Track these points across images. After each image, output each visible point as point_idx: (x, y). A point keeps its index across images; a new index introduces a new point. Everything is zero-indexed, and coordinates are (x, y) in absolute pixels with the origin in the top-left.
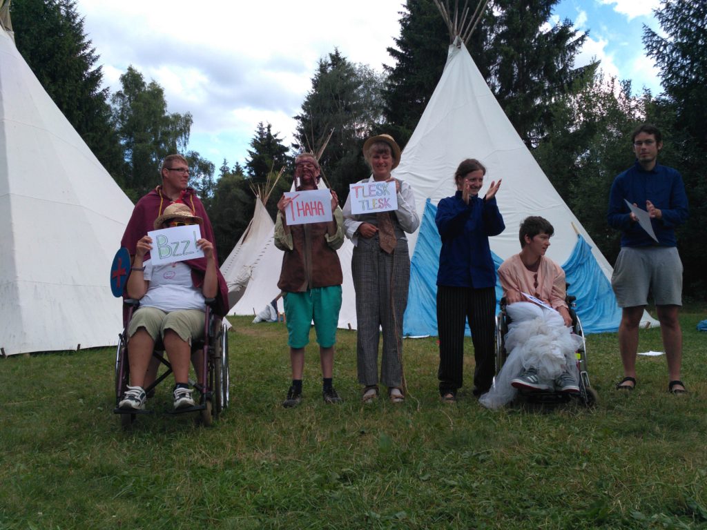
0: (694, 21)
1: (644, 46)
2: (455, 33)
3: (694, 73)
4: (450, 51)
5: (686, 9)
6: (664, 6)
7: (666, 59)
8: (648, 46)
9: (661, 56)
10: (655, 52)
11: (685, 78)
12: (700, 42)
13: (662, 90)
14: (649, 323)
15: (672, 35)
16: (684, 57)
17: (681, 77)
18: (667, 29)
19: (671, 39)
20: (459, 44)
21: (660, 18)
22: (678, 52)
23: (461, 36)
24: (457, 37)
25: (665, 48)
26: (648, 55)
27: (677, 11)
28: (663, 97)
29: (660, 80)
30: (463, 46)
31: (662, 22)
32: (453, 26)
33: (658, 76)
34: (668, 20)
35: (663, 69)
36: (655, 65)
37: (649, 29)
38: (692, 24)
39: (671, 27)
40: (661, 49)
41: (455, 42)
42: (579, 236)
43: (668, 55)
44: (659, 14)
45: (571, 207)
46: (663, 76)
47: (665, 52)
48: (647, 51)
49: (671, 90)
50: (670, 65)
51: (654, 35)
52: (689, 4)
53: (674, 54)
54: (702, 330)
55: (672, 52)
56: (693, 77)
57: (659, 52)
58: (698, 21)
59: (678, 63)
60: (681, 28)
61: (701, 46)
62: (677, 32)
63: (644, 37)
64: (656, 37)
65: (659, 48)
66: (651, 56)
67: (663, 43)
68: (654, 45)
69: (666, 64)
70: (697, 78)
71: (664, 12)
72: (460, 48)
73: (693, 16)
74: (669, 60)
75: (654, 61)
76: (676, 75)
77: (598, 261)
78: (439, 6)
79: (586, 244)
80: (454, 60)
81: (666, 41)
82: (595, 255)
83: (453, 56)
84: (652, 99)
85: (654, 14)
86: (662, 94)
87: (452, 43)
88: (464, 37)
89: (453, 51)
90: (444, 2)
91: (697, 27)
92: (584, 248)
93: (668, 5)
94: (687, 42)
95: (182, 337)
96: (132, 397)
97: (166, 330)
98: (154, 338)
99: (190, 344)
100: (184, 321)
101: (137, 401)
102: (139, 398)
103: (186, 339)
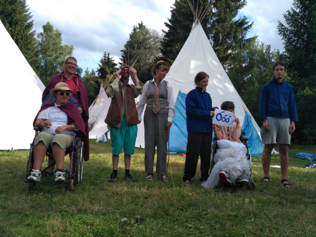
0: (300, 21)
1: (278, 30)
2: (196, 17)
3: (300, 44)
4: (194, 24)
5: (297, 15)
6: (287, 13)
7: (287, 37)
8: (280, 30)
9: (285, 35)
10: (282, 33)
11: (295, 46)
12: (302, 30)
13: (284, 50)
14: (275, 153)
15: (290, 26)
16: (295, 36)
17: (293, 45)
18: (288, 24)
19: (290, 28)
20: (198, 22)
21: (286, 18)
22: (292, 34)
23: (199, 19)
24: (197, 19)
25: (287, 32)
26: (279, 34)
27: (293, 16)
28: (285, 54)
29: (284, 45)
30: (199, 23)
31: (286, 20)
32: (195, 14)
33: (283, 44)
34: (289, 20)
35: (285, 41)
36: (282, 39)
37: (281, 23)
38: (299, 22)
39: (290, 23)
40: (285, 32)
41: (196, 21)
42: (246, 112)
43: (288, 35)
44: (285, 16)
45: (243, 99)
46: (285, 44)
47: (287, 33)
48: (279, 33)
49: (288, 50)
50: (289, 39)
51: (283, 25)
52: (298, 14)
54: (297, 157)
55: (290, 34)
56: (298, 45)
57: (284, 33)
58: (301, 21)
59: (292, 39)
60: (295, 23)
61: (303, 32)
62: (293, 25)
63: (278, 26)
64: (283, 27)
65: (285, 31)
66: (281, 35)
67: (286, 30)
68: (282, 30)
69: (287, 39)
70: (300, 46)
71: (288, 16)
72: (198, 24)
73: (299, 18)
74: (288, 37)
75: (282, 37)
76: (291, 44)
77: (253, 124)
78: (190, 5)
79: (249, 115)
80: (195, 29)
81: (287, 29)
82: (252, 121)
83: (194, 27)
84: (280, 54)
85: (283, 16)
86: (284, 52)
87: (195, 21)
88: (200, 19)
89: (195, 25)
90: (192, 3)
91: (301, 24)
92: (248, 118)
93: (289, 13)
94: (297, 30)
95: (61, 147)
96: (34, 175)
97: (53, 143)
98: (47, 146)
99: (65, 150)
100: (63, 139)
101: (37, 177)
102: (38, 176)
103: (63, 148)
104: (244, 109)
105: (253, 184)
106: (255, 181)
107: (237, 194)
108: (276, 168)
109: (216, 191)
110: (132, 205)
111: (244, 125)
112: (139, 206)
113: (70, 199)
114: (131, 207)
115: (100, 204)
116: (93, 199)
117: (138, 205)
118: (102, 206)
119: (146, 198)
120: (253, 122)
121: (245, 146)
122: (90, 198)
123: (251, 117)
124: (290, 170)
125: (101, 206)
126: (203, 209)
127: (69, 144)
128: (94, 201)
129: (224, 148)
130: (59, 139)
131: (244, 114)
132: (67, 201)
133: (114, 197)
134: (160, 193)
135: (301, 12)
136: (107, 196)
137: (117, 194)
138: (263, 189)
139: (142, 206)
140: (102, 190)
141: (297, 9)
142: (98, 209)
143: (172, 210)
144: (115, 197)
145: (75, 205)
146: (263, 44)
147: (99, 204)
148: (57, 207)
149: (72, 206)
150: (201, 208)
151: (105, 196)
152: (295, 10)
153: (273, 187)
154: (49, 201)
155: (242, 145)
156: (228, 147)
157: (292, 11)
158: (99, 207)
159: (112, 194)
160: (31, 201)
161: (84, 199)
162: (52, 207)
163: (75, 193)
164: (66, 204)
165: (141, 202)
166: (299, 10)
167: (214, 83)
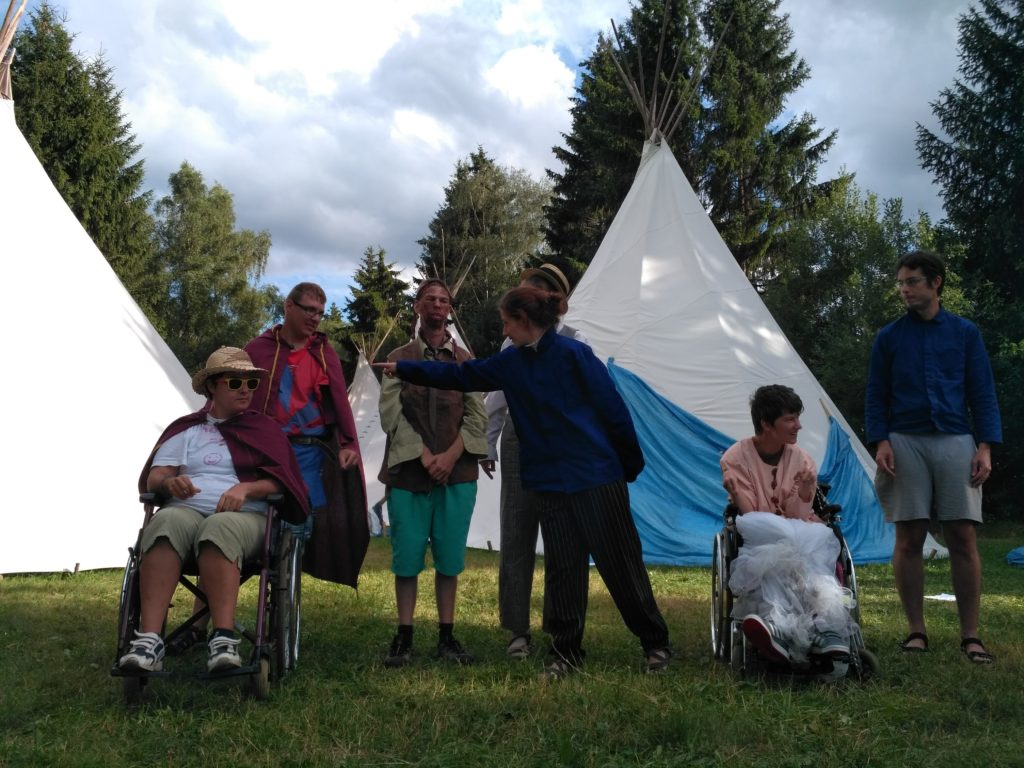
0: (989, 120)
1: (919, 154)
2: (653, 124)
3: (993, 193)
4: (646, 147)
5: (976, 104)
6: (944, 100)
7: (951, 172)
8: (924, 155)
9: (942, 168)
10: (934, 162)
11: (978, 200)
12: (998, 150)
13: (944, 215)
14: (935, 551)
15: (957, 139)
16: (975, 170)
17: (973, 198)
18: (950, 131)
19: (956, 145)
20: (658, 142)
21: (940, 115)
22: (967, 162)
23: (662, 130)
24: (655, 130)
25: (949, 157)
26: (924, 166)
27: (963, 106)
28: (946, 226)
29: (942, 201)
30: (664, 142)
31: (944, 121)
32: (650, 115)
33: (940, 195)
34: (951, 119)
35: (945, 186)
36: (934, 182)
37: (926, 131)
38: (986, 125)
39: (957, 128)
40: (943, 158)
41: (652, 137)
42: (831, 419)
43: (953, 167)
44: (939, 110)
45: (819, 377)
46: (947, 195)
47: (948, 162)
48: (923, 161)
49: (956, 215)
50: (957, 181)
51: (933, 138)
52: (979, 99)
53: (961, 166)
54: (1014, 564)
55: (958, 162)
56: (990, 198)
57: (940, 163)
58: (993, 121)
59: (967, 179)
60: (972, 130)
61: (1000, 155)
62: (965, 135)
63: (919, 142)
64: (936, 142)
65: (941, 157)
66: (929, 168)
67: (946, 150)
68: (933, 153)
69: (950, 180)
70: (995, 199)
71: (946, 107)
72: (659, 145)
73: (987, 113)
74: (954, 173)
75: (933, 176)
76: (964, 194)
77: (859, 457)
78: (631, 87)
79: (842, 431)
80: (651, 162)
81: (950, 148)
82: (854, 448)
83: (648, 157)
84: (932, 227)
85: (932, 109)
86: (945, 221)
87: (648, 138)
88: (665, 131)
89: (650, 149)
90: (638, 82)
91: (993, 129)
92: (841, 440)
93: (951, 98)
94: (980, 149)
95: (228, 554)
96: (141, 651)
97: (202, 542)
98: (183, 555)
99: (240, 566)
100: (232, 529)
101: (149, 656)
102: (152, 652)
103: (233, 559)
104: (826, 412)
105: (865, 660)
106: (873, 650)
107: (812, 695)
108: (944, 602)
109: (741, 688)
110: (460, 740)
111: (827, 463)
112: (485, 746)
113: (258, 729)
114: (456, 750)
115: (356, 742)
116: (333, 726)
117: (480, 742)
118: (363, 748)
119: (509, 717)
120: (857, 452)
121: (830, 531)
122: (322, 723)
123: (848, 437)
124: (992, 608)
125: (357, 747)
126: (699, 749)
127: (252, 543)
128: (337, 733)
129: (762, 542)
130: (220, 527)
131: (826, 426)
132: (247, 735)
133: (400, 717)
134: (556, 699)
135: (989, 92)
136: (378, 713)
137: (412, 706)
138: (902, 673)
139: (493, 744)
140: (364, 694)
141: (974, 84)
142: (348, 759)
143: (594, 755)
144: (406, 718)
145: (272, 748)
146: (873, 199)
147: (351, 743)
148: (215, 756)
149: (263, 751)
150: (691, 746)
151: (373, 714)
152: (969, 86)
153: (935, 668)
154: (190, 737)
155: (820, 530)
156: (776, 537)
157: (959, 91)
158: (352, 751)
159: (394, 706)
160: (132, 736)
161: (304, 727)
162: (198, 754)
163: (275, 706)
164: (245, 744)
165: (490, 731)
166: (984, 86)
167: (721, 331)
